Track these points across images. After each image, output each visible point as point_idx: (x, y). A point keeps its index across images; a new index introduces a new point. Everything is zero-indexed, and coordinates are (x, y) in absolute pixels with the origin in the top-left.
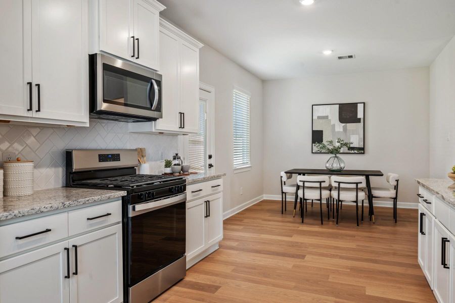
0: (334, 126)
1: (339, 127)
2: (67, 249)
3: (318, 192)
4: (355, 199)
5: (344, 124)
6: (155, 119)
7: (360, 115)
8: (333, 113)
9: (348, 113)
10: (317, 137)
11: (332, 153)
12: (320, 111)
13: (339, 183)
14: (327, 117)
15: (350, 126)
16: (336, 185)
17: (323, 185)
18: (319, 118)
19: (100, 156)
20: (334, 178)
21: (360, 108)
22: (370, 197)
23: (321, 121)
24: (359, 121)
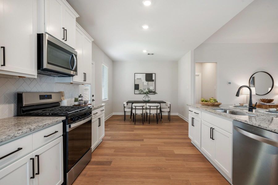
0: (143, 82)
1: (146, 83)
2: (33, 159)
3: (142, 110)
4: (156, 113)
5: (147, 82)
6: (72, 76)
7: (154, 78)
8: (143, 77)
9: (149, 77)
10: (137, 87)
11: (145, 94)
12: (138, 76)
13: (150, 106)
14: (140, 79)
15: (150, 83)
16: (149, 107)
17: (144, 107)
18: (137, 79)
19: (40, 96)
20: (148, 104)
21: (154, 75)
22: (161, 111)
23: (138, 80)
24: (153, 81)
